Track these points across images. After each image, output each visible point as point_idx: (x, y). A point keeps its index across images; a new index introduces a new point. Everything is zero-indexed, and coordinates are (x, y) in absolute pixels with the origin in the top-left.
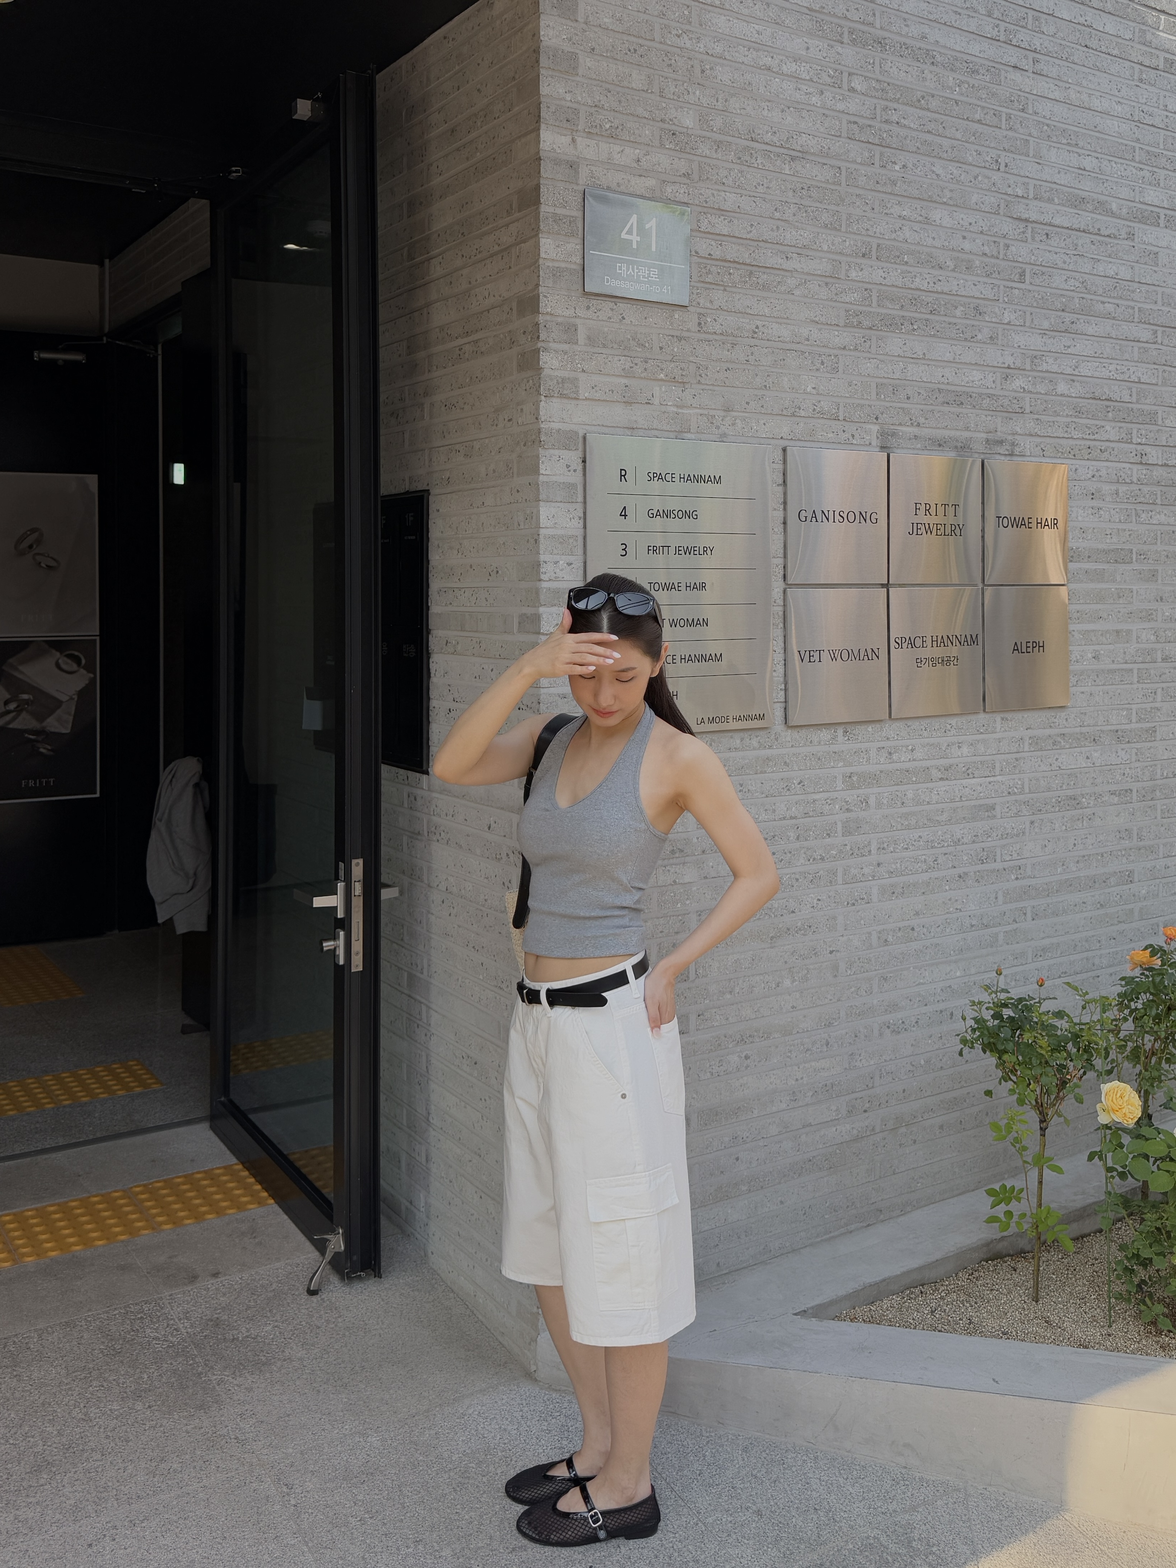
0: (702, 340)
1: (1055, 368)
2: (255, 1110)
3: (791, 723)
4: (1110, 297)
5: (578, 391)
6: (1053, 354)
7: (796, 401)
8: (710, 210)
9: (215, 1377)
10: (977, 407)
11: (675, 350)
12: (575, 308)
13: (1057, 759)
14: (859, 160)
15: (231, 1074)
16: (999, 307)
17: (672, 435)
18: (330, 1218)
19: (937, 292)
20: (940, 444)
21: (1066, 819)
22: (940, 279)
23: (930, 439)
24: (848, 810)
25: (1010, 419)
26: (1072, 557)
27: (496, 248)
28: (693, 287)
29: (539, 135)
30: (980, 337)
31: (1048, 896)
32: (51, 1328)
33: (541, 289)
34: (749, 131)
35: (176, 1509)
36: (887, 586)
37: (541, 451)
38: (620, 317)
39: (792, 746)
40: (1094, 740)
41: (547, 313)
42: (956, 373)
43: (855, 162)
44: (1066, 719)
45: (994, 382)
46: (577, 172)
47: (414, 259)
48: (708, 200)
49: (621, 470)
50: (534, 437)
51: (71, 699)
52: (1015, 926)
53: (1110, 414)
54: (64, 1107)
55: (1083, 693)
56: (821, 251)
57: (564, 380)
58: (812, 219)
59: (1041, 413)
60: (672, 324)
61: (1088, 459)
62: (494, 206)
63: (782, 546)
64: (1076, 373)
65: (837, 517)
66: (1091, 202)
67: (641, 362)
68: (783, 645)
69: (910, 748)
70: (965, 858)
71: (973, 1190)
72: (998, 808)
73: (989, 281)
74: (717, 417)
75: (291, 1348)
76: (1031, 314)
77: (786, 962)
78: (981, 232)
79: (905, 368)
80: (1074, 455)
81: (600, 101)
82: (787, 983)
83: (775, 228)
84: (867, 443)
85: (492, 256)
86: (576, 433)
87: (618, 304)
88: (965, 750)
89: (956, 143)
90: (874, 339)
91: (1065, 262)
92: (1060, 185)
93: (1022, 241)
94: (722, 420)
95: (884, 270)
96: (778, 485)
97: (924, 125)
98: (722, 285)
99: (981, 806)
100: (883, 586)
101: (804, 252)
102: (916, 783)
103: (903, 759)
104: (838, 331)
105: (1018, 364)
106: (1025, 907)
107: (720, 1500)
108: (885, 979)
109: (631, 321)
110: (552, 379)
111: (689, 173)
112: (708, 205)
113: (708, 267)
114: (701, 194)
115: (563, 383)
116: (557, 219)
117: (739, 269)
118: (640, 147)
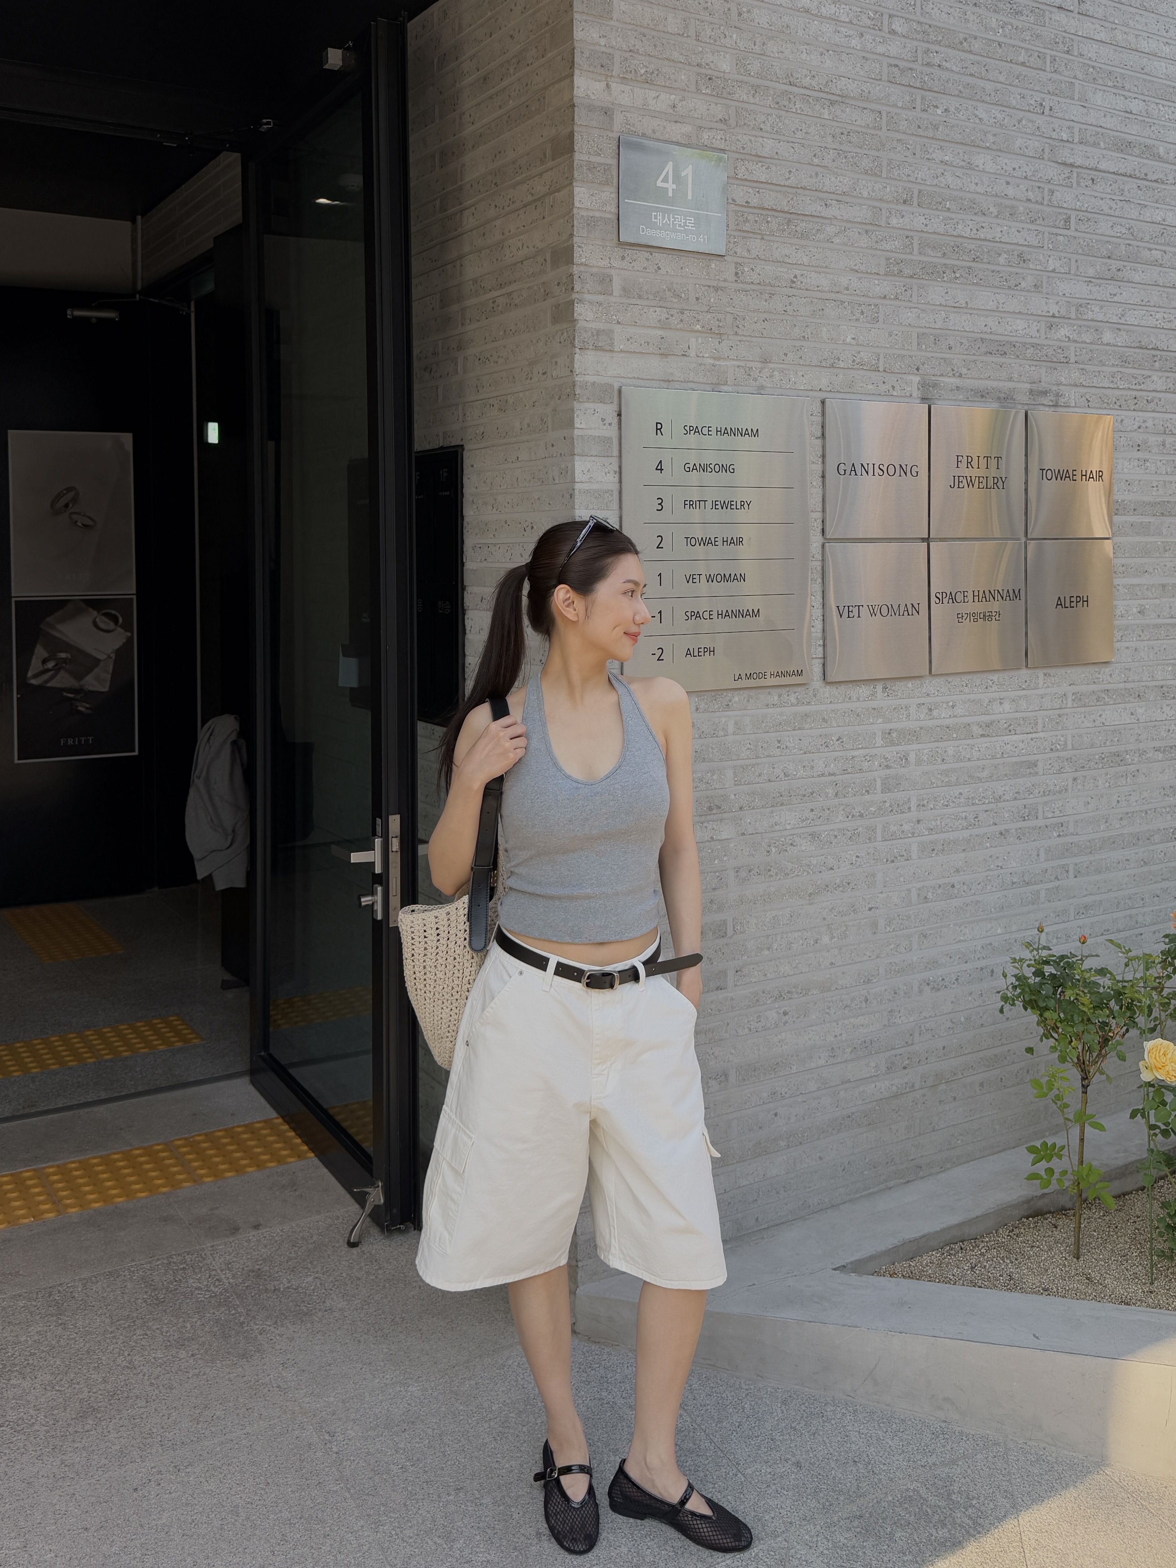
0: (739, 290)
1: (1100, 317)
2: (295, 1065)
3: (829, 679)
4: (1157, 244)
5: (613, 343)
6: (1098, 302)
7: (835, 352)
8: (747, 157)
9: (257, 1327)
10: (1021, 357)
11: (712, 300)
12: (610, 258)
13: (1101, 716)
14: (900, 104)
15: (271, 1029)
16: (1044, 254)
17: (708, 387)
18: (371, 1172)
19: (980, 239)
20: (982, 395)
21: (1109, 776)
22: (983, 225)
23: (972, 390)
24: (887, 767)
25: (1055, 369)
26: (1117, 510)
27: (530, 198)
28: (730, 236)
29: (572, 82)
30: (1023, 285)
31: (1091, 853)
32: (95, 1277)
33: (575, 239)
34: (788, 75)
35: (220, 1456)
36: (927, 540)
37: (576, 405)
38: (656, 267)
39: (831, 702)
40: (1139, 696)
41: (582, 264)
42: (999, 323)
43: (895, 106)
44: (1111, 675)
45: (1038, 331)
46: (612, 119)
47: (446, 210)
48: (745, 146)
49: (657, 423)
50: (569, 390)
51: (109, 657)
52: (1057, 883)
53: (1157, 364)
54: (106, 1061)
55: (1127, 648)
56: (861, 197)
57: (599, 332)
58: (852, 165)
59: (1086, 362)
60: (708, 274)
61: (1134, 410)
62: (528, 154)
63: (821, 500)
64: (1121, 321)
65: (877, 470)
66: (1137, 146)
67: (678, 313)
68: (821, 600)
69: (951, 704)
70: (1006, 815)
71: (1014, 1148)
72: (1040, 764)
73: (1033, 227)
74: (754, 369)
75: (332, 1299)
76: (1076, 261)
77: (824, 919)
78: (1026, 178)
79: (947, 318)
80: (1120, 406)
81: (635, 46)
82: (826, 939)
83: (813, 174)
84: (908, 394)
85: (525, 206)
86: (611, 386)
87: (654, 254)
88: (1007, 706)
89: (999, 86)
90: (915, 288)
91: (1111, 208)
92: (1106, 129)
93: (1067, 186)
94: (760, 372)
95: (926, 217)
96: (817, 438)
97: (966, 68)
98: (759, 234)
99: (1023, 762)
100: (923, 540)
101: (843, 198)
102: (956, 739)
103: (943, 715)
104: (878, 280)
105: (1063, 313)
106: (1067, 864)
107: (760, 1452)
108: (925, 936)
109: (667, 272)
110: (587, 332)
111: (726, 118)
112: (745, 151)
113: (746, 215)
114: (738, 140)
115: (598, 335)
116: (591, 167)
117: (777, 217)
118: (675, 92)
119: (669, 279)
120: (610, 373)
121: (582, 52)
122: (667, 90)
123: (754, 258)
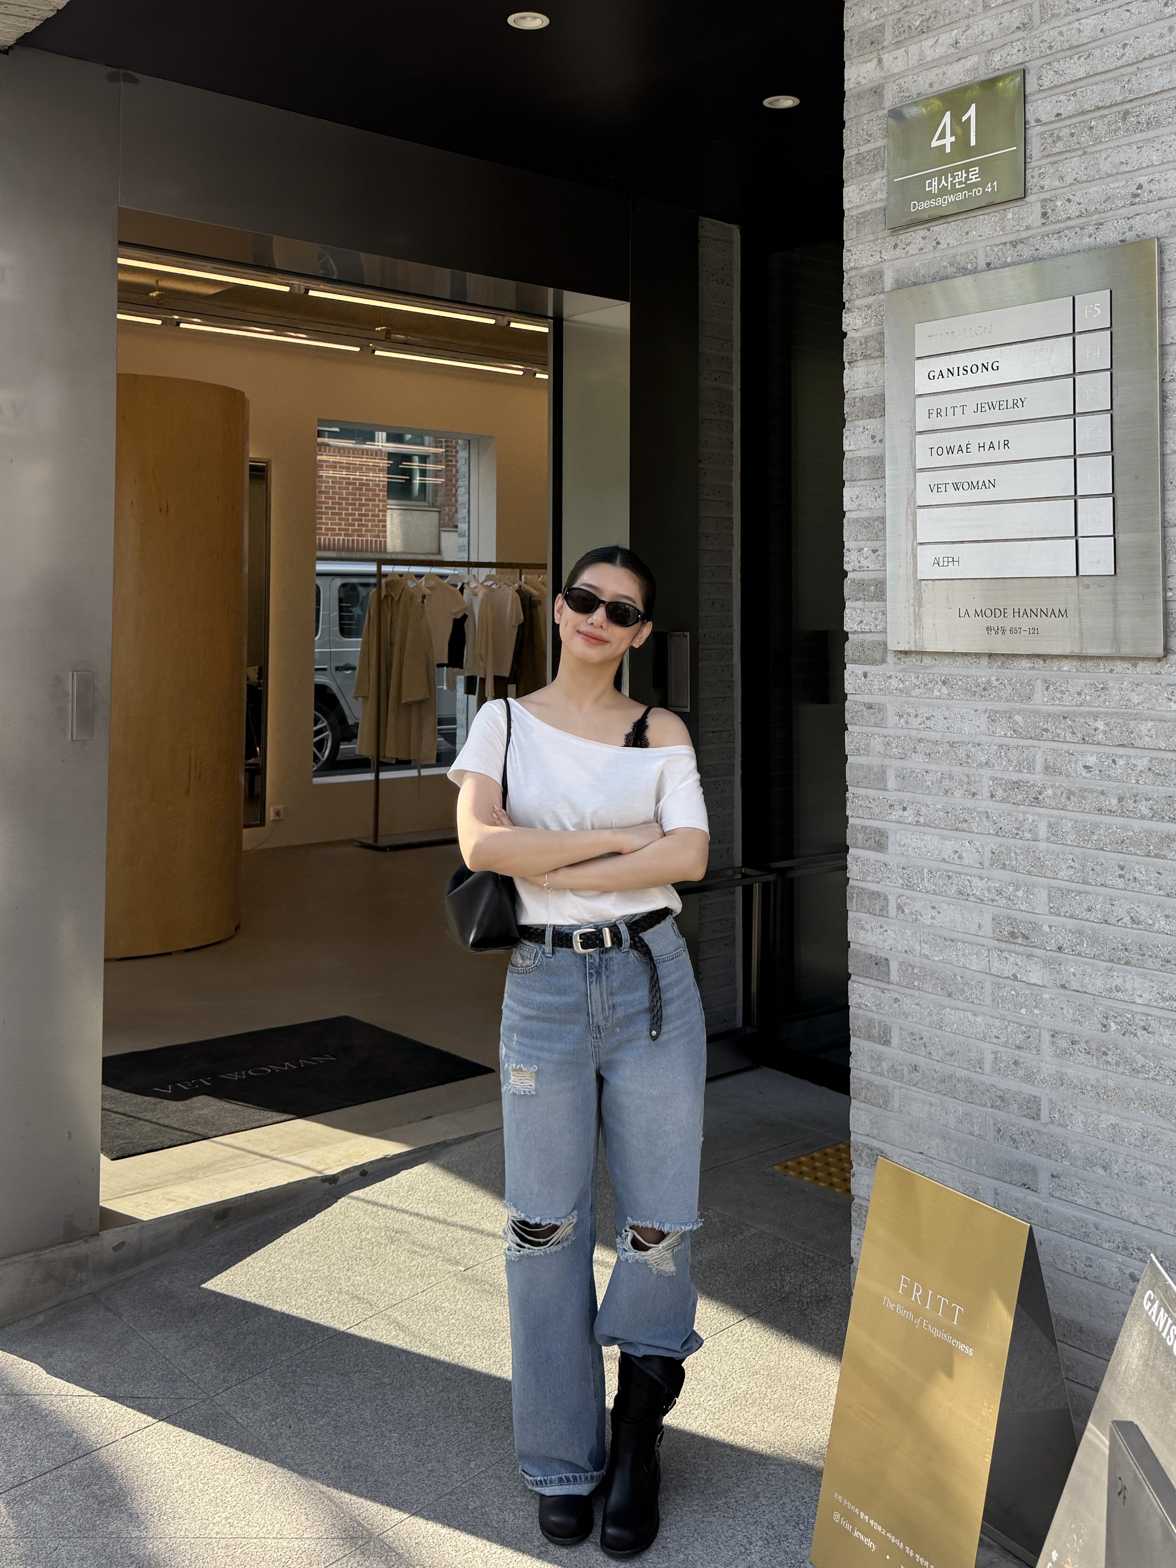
0: (1048, 235)
12: (881, 252)
28: (1034, 168)
33: (845, 245)
37: (846, 426)
38: (934, 243)
41: (851, 269)
46: (881, 95)
48: (1053, 44)
57: (867, 339)
87: (932, 229)
109: (948, 244)
110: (854, 342)
111: (1026, 21)
112: (1053, 50)
113: (1056, 132)
114: (1043, 41)
115: (866, 342)
116: (860, 159)
117: (1105, 116)
118: (958, 25)
119: (951, 252)
120: (881, 382)
121: (851, 40)
122: (947, 28)
123: (1071, 184)
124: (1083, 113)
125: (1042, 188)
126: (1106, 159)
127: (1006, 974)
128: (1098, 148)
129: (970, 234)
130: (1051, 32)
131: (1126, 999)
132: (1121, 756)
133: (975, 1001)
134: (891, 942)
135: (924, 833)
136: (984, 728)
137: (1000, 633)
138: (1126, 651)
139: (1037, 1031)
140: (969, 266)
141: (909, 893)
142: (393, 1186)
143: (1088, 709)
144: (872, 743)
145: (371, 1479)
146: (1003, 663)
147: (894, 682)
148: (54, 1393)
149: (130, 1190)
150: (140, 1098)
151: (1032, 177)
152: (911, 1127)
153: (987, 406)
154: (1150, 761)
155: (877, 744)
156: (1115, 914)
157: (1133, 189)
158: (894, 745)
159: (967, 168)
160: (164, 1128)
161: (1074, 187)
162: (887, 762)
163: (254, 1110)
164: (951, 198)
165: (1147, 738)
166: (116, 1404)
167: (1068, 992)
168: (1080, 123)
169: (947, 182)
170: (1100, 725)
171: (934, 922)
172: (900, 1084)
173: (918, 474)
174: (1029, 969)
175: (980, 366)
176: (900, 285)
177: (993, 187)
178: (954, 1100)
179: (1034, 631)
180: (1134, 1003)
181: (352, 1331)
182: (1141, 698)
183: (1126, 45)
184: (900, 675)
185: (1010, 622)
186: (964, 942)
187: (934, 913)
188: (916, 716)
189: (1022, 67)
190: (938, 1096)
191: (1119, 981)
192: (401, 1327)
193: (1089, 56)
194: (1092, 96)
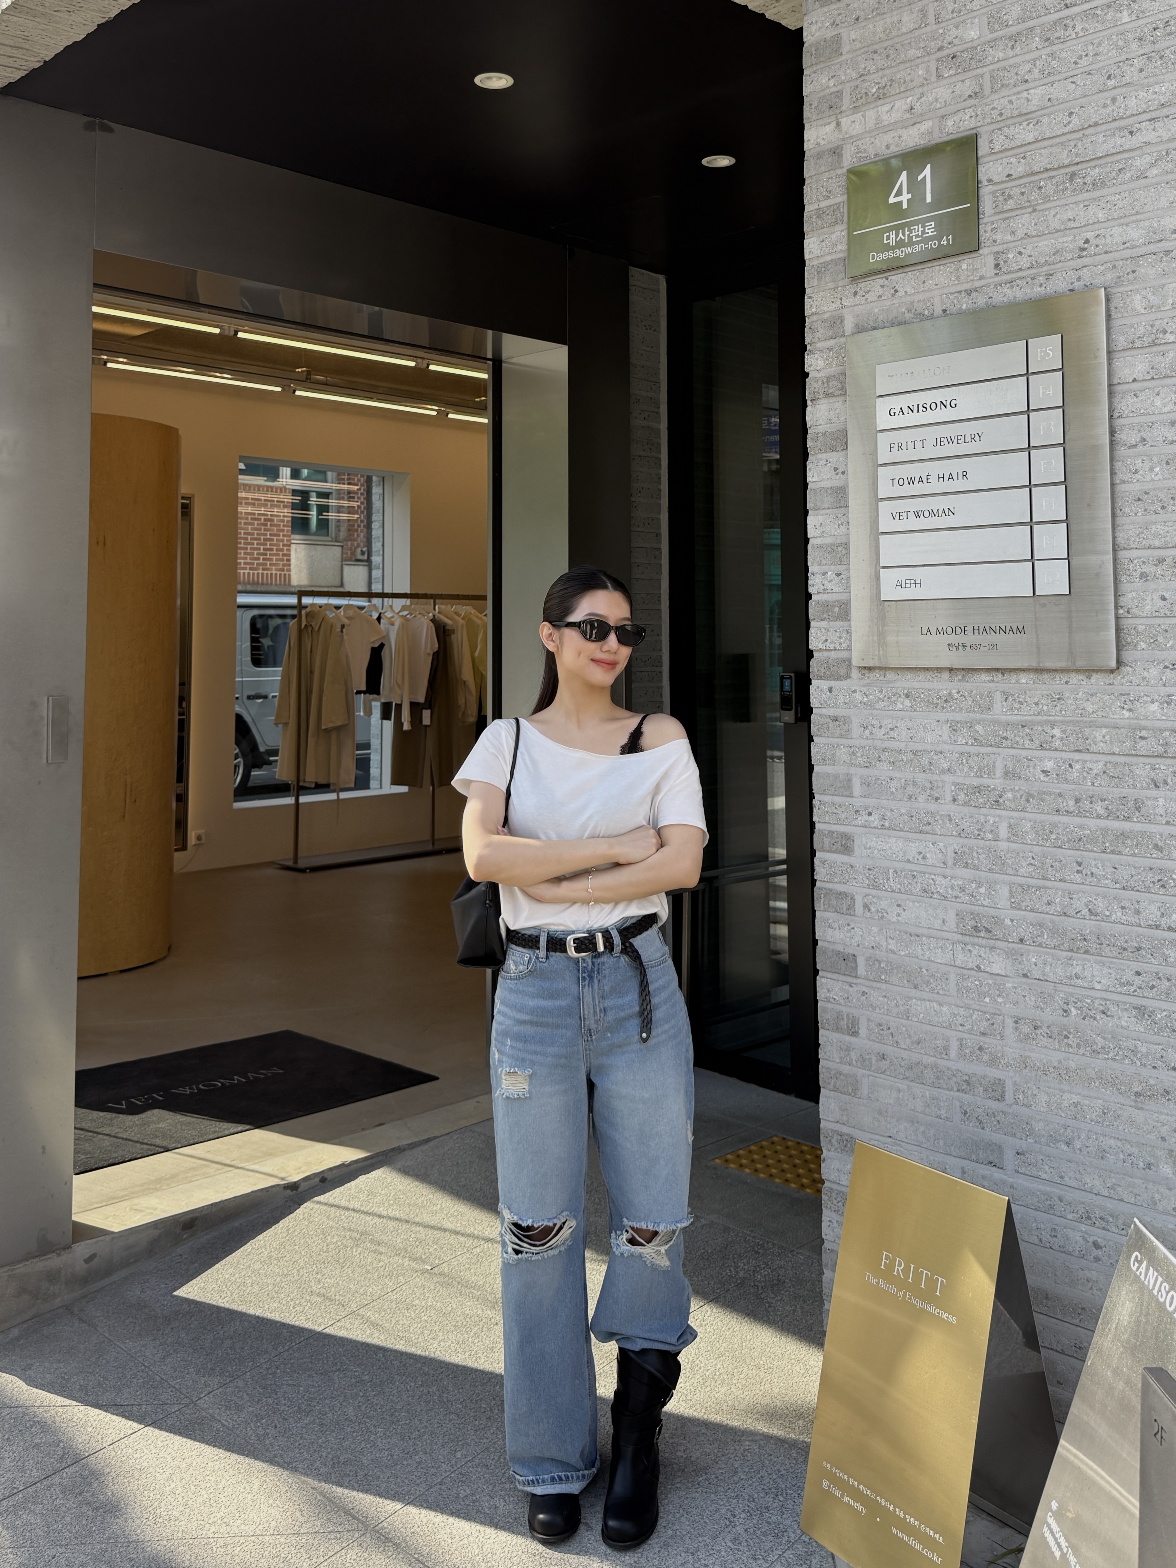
0: (1001, 284)
5: (844, 386)
8: (1009, 122)
12: (841, 299)
28: (987, 223)
38: (892, 291)
41: (812, 314)
46: (841, 155)
48: (1003, 111)
57: (829, 378)
81: (865, 68)
86: (844, 431)
109: (906, 292)
110: (817, 381)
111: (977, 90)
112: (1004, 117)
113: (1007, 191)
114: (993, 109)
115: (828, 381)
116: (820, 213)
117: (1053, 177)
118: (912, 93)
119: (908, 299)
120: (842, 418)
121: (811, 105)
122: (903, 95)
123: (1022, 239)
124: (1033, 174)
125: (995, 241)
126: (1054, 216)
127: (970, 965)
128: (1048, 205)
129: (927, 283)
130: (1002, 101)
131: (1086, 985)
132: (1077, 761)
133: (941, 992)
134: (857, 938)
135: (889, 837)
136: (945, 737)
137: (961, 649)
138: (1080, 663)
139: (1001, 1018)
140: (926, 312)
141: (874, 892)
142: (353, 1191)
143: (1045, 718)
144: (838, 754)
145: (361, 1474)
146: (963, 676)
147: (858, 696)
148: (36, 1404)
149: (97, 1203)
150: (95, 1114)
151: (985, 231)
152: (880, 1112)
153: (945, 440)
154: (1105, 765)
155: (842, 754)
156: (1074, 907)
157: (1081, 243)
158: (859, 755)
159: (923, 222)
160: (124, 1142)
161: (1025, 241)
162: (853, 770)
163: (208, 1122)
164: (909, 250)
165: (1102, 744)
166: (100, 1412)
167: (1029, 981)
168: (1030, 183)
169: (904, 234)
170: (1057, 732)
171: (900, 918)
172: (868, 1072)
173: (880, 503)
174: (992, 960)
175: (939, 404)
176: (860, 329)
177: (948, 240)
178: (922, 1086)
179: (993, 647)
180: (1093, 989)
181: (327, 1331)
182: (1096, 707)
183: (1072, 113)
184: (864, 689)
185: (970, 638)
186: (929, 937)
187: (899, 910)
188: (881, 727)
189: (974, 131)
190: (906, 1082)
191: (1078, 969)
192: (375, 1325)
193: (1037, 123)
194: (1041, 159)
